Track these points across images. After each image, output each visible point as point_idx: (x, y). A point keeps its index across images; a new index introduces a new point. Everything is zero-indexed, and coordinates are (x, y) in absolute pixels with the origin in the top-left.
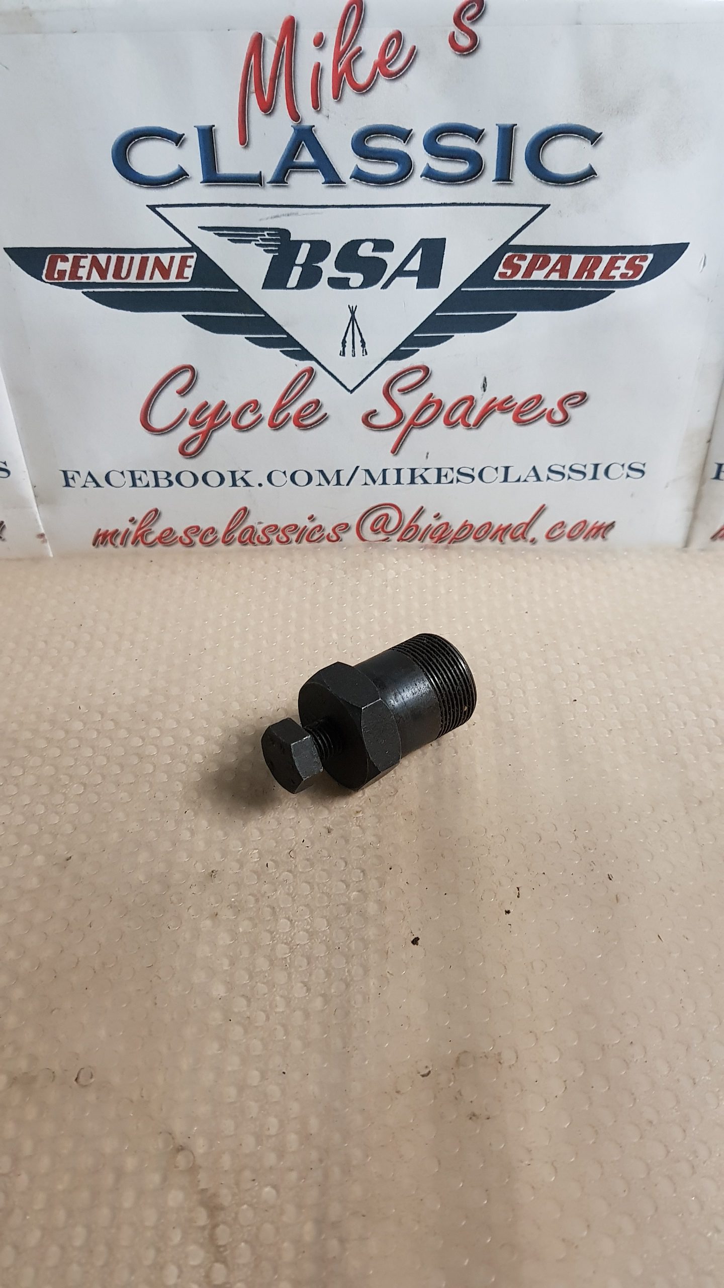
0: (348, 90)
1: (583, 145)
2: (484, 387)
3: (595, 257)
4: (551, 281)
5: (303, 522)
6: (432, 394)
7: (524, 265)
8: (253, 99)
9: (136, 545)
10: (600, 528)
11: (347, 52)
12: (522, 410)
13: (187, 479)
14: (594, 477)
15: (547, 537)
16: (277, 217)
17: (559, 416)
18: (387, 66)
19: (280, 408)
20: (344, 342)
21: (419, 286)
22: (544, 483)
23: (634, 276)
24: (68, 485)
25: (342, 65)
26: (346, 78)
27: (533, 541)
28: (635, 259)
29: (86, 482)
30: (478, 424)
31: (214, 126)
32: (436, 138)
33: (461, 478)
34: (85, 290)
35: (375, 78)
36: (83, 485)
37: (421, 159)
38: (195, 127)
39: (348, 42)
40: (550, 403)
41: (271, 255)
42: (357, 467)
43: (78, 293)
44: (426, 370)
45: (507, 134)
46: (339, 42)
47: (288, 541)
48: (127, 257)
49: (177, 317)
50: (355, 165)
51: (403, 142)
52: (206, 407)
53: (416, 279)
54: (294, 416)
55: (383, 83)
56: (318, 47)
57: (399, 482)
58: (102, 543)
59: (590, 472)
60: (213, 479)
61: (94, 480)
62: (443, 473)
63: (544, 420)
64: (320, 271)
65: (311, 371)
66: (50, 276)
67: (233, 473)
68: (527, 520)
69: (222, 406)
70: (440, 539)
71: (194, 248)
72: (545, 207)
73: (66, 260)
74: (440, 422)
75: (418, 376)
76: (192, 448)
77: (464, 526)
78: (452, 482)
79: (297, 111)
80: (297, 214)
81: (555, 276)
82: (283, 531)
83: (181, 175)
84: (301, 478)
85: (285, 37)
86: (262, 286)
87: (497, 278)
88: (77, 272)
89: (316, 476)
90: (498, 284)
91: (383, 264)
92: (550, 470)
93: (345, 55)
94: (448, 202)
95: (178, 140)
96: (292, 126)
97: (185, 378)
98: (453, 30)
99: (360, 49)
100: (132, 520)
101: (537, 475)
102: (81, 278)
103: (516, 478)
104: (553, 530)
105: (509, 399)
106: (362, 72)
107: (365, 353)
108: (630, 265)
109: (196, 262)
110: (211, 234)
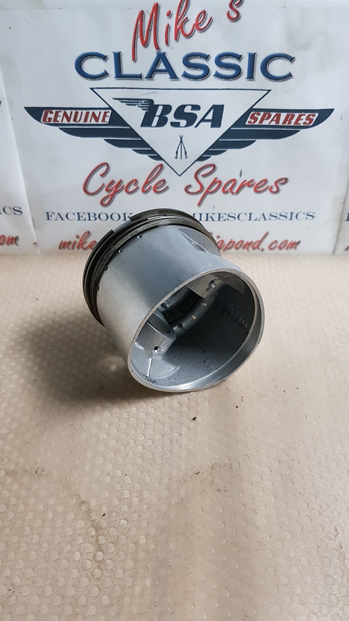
0: (182, 37)
1: (288, 63)
2: (241, 175)
3: (292, 115)
4: (271, 125)
6: (216, 178)
7: (259, 117)
8: (139, 40)
9: (79, 249)
10: (293, 244)
11: (181, 19)
12: (258, 186)
13: (103, 217)
14: (291, 219)
15: (269, 248)
16: (148, 94)
17: (275, 189)
18: (199, 26)
19: (147, 183)
20: (177, 152)
21: (212, 126)
22: (268, 222)
23: (309, 123)
24: (48, 219)
25: (179, 25)
26: (181, 31)
27: (262, 250)
28: (309, 116)
29: (57, 218)
30: (238, 192)
31: (121, 52)
32: (220, 59)
33: (230, 218)
34: (60, 127)
35: (194, 31)
36: (56, 219)
37: (213, 68)
38: (113, 52)
39: (182, 14)
40: (271, 183)
41: (145, 112)
43: (57, 128)
44: (214, 166)
45: (252, 57)
46: (178, 15)
48: (80, 112)
49: (101, 141)
50: (184, 71)
51: (205, 60)
52: (114, 182)
53: (210, 124)
54: (154, 188)
55: (197, 33)
56: (168, 17)
57: (201, 220)
58: (63, 248)
59: (289, 216)
60: (115, 217)
61: (61, 217)
62: (221, 216)
63: (268, 191)
64: (166, 119)
65: (161, 166)
66: (44, 120)
67: (125, 214)
68: (260, 239)
69: (121, 182)
71: (110, 108)
72: (269, 91)
73: (52, 113)
74: (220, 191)
75: (210, 169)
76: (106, 202)
77: (231, 242)
78: (225, 220)
79: (158, 45)
80: (157, 93)
81: (273, 123)
83: (105, 75)
85: (154, 12)
86: (140, 126)
87: (247, 123)
88: (57, 119)
90: (247, 126)
91: (195, 116)
92: (271, 215)
93: (180, 21)
94: (226, 88)
95: (104, 58)
96: (156, 53)
97: (104, 169)
98: (228, 10)
99: (187, 18)
100: (77, 237)
101: (264, 217)
102: (58, 121)
103: (255, 219)
104: (272, 244)
105: (252, 181)
106: (188, 28)
107: (186, 157)
108: (308, 118)
109: (111, 115)
110: (118, 101)
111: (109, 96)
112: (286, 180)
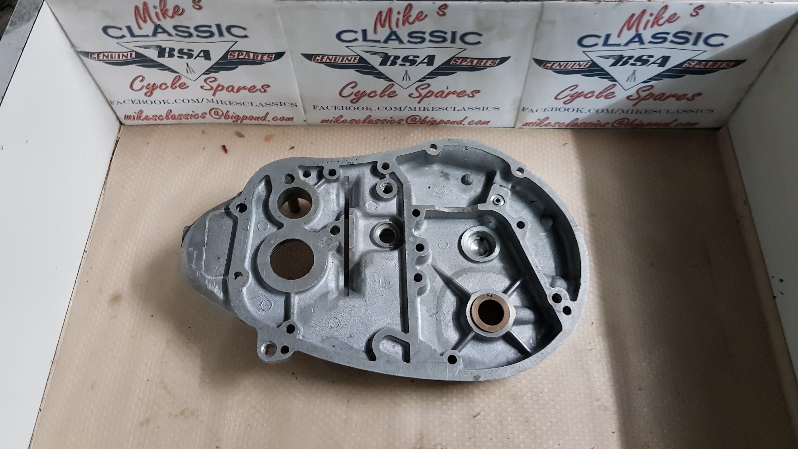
0: (407, 24)
1: (478, 37)
2: (447, 88)
3: (481, 61)
5: (388, 119)
6: (430, 90)
7: (459, 61)
8: (379, 25)
9: (334, 123)
10: (485, 122)
11: (407, 15)
12: (460, 94)
13: (352, 108)
14: (483, 110)
15: (469, 124)
16: (384, 50)
17: (471, 95)
18: (419, 18)
19: (383, 92)
20: (403, 78)
21: (427, 65)
22: (466, 111)
23: (494, 64)
24: (314, 109)
25: (405, 18)
26: (406, 21)
27: (464, 125)
30: (446, 96)
31: (366, 29)
32: (433, 33)
33: (440, 109)
34: (325, 64)
35: (415, 21)
36: (319, 109)
37: (428, 38)
38: (361, 30)
39: (407, 13)
40: (468, 92)
41: (382, 59)
42: (406, 107)
43: (322, 64)
44: (429, 85)
45: (454, 34)
46: (404, 13)
47: (383, 123)
48: (338, 57)
49: (352, 71)
50: (409, 40)
51: (423, 34)
52: (360, 92)
53: (426, 64)
54: (387, 94)
55: (417, 22)
56: (398, 14)
57: (420, 110)
58: (324, 122)
59: (482, 109)
60: (361, 108)
61: (323, 108)
62: (434, 108)
63: (466, 97)
64: (397, 62)
65: (393, 84)
66: (314, 60)
67: (367, 107)
68: (462, 120)
69: (365, 91)
70: (433, 124)
71: (359, 55)
72: (466, 49)
73: (320, 57)
74: (433, 96)
75: (426, 86)
76: (354, 101)
77: (441, 121)
78: (437, 110)
79: (391, 27)
80: (390, 50)
81: (469, 64)
82: (382, 121)
83: (356, 40)
84: (389, 109)
85: (389, 12)
86: (379, 64)
87: (451, 64)
88: (323, 60)
89: (393, 109)
90: (451, 65)
91: (416, 61)
92: (468, 108)
94: (436, 47)
95: (356, 32)
96: (390, 31)
97: (354, 84)
98: (438, 11)
99: (410, 15)
100: (334, 117)
101: (464, 109)
102: (323, 61)
103: (458, 110)
104: (470, 122)
105: (455, 91)
106: (411, 19)
107: (410, 80)
108: (492, 62)
109: (359, 59)
110: (364, 52)
111: (358, 51)
112: (479, 91)
